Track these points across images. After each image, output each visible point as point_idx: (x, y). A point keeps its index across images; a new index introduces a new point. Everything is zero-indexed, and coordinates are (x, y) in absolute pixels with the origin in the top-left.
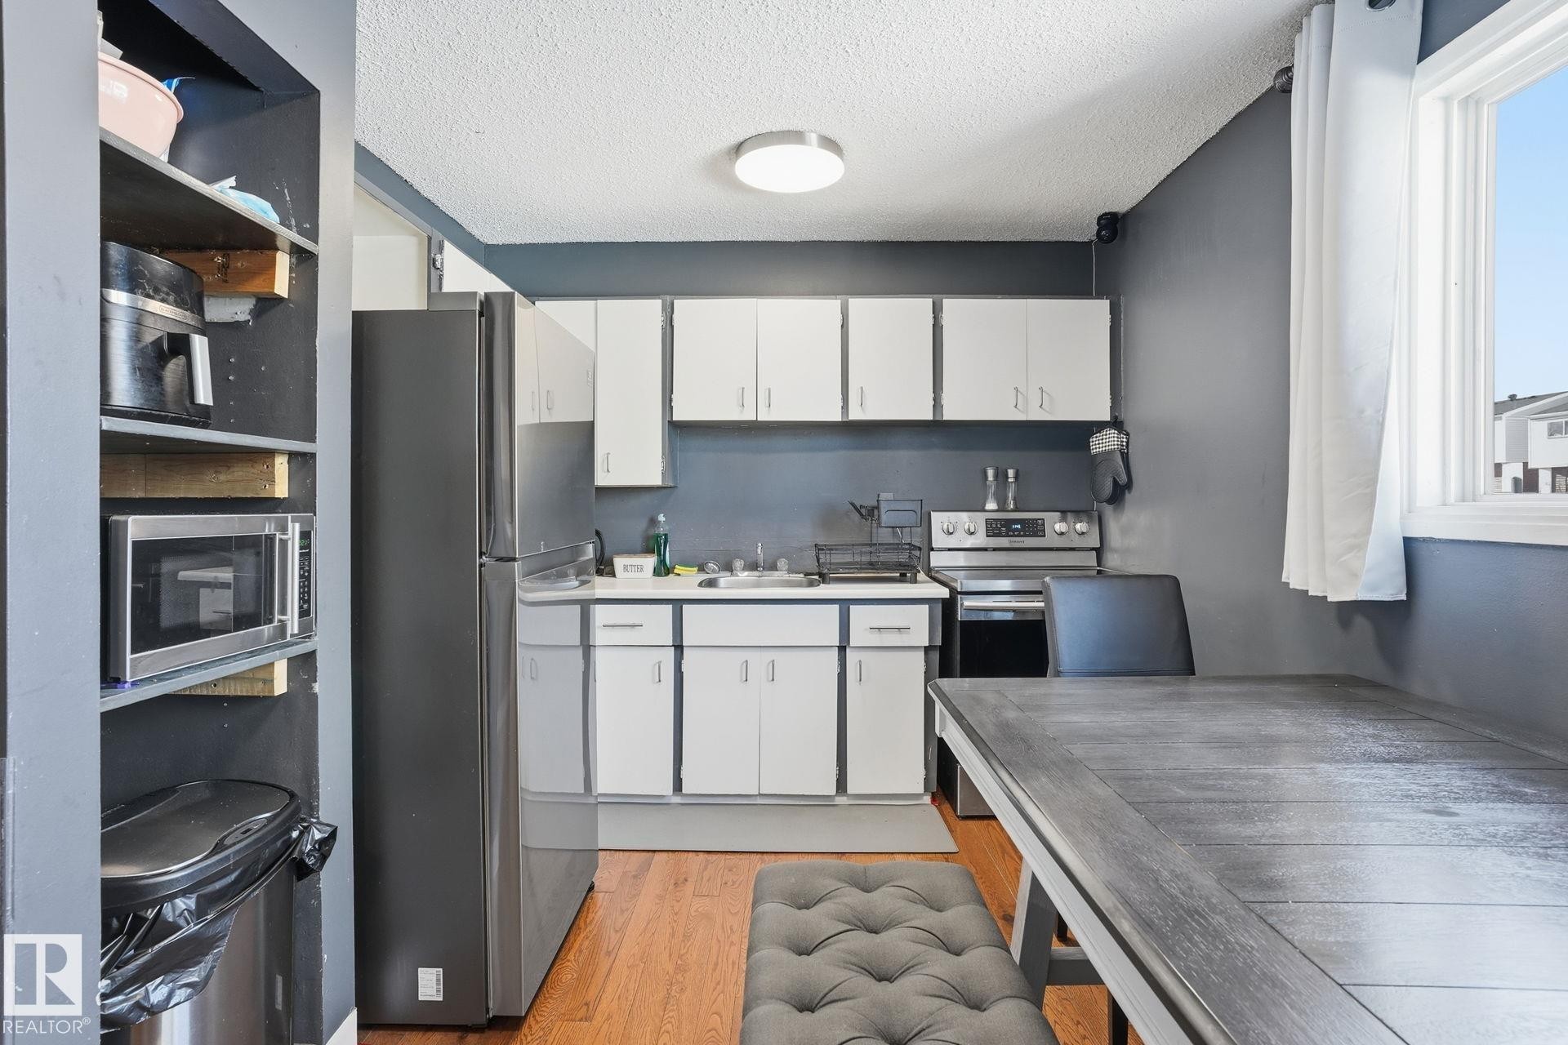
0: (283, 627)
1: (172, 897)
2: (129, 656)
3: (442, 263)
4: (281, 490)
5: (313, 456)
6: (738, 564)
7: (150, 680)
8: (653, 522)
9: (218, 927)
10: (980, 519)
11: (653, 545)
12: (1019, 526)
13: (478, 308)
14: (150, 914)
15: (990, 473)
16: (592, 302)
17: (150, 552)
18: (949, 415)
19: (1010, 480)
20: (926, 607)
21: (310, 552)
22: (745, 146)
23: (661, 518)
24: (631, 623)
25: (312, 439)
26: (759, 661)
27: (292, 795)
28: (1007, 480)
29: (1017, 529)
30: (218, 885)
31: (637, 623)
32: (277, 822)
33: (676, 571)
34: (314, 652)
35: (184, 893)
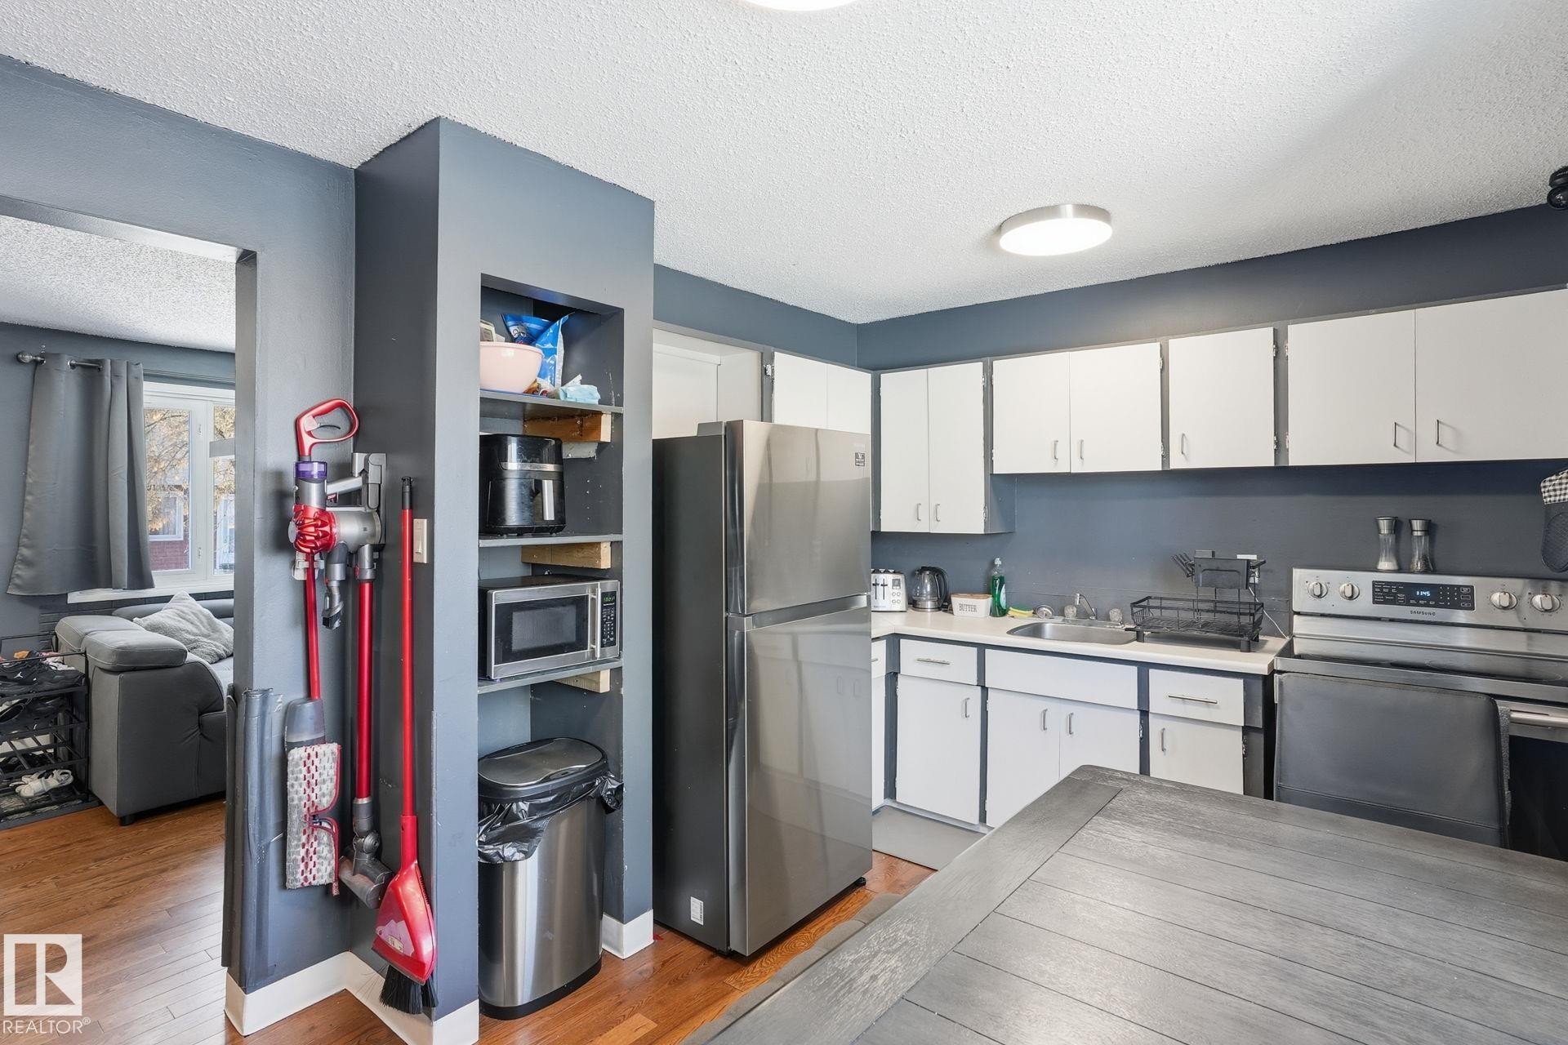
0: (593, 651)
1: (517, 800)
2: (493, 666)
3: (773, 371)
4: (605, 563)
5: (621, 542)
6: (1071, 612)
7: (510, 678)
8: (993, 565)
9: (539, 824)
10: (1364, 581)
11: (990, 588)
12: (1428, 593)
13: (723, 433)
14: (507, 807)
15: (1384, 525)
16: (925, 370)
17: (507, 610)
18: (1296, 459)
19: (1415, 534)
20: (1241, 682)
21: (615, 604)
22: (1004, 226)
23: (998, 562)
24: (939, 660)
25: (621, 533)
26: (1058, 713)
27: (604, 757)
28: (1412, 534)
29: (1423, 598)
30: (543, 800)
31: (946, 661)
32: (588, 770)
33: (1010, 613)
34: (621, 667)
35: (524, 800)
